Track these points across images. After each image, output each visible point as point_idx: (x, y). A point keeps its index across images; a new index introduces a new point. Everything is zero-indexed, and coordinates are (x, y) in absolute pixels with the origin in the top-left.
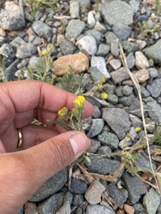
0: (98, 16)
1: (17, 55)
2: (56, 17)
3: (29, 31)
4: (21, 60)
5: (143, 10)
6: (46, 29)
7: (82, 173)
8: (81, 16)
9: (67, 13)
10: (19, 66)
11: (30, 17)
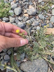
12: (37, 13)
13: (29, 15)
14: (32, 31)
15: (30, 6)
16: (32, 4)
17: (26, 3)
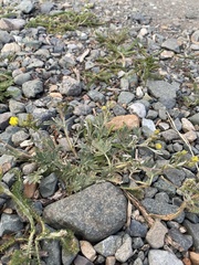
0: (146, 90)
1: (75, 112)
2: (109, 88)
3: (85, 97)
4: (78, 116)
5: (184, 90)
6: (101, 95)
7: (141, 214)
8: (131, 89)
9: (118, 87)
10: (76, 120)
11: (85, 87)
12: (83, 90)
13: (64, 95)
14: (73, 127)
15: (65, 77)
16: (69, 72)
17: (54, 72)
